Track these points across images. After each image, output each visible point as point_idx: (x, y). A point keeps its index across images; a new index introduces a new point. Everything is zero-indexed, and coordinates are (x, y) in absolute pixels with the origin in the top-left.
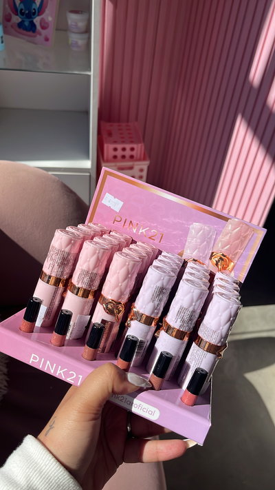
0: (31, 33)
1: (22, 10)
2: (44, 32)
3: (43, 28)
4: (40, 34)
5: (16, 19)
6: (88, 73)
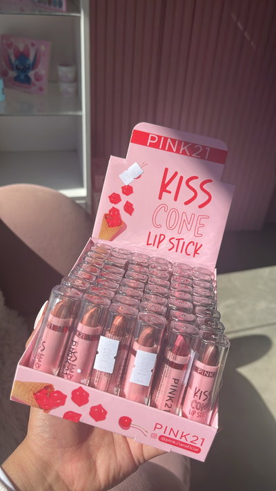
0: (26, 85)
1: (17, 66)
2: (38, 84)
3: (38, 80)
4: (35, 85)
5: (13, 74)
6: (79, 113)
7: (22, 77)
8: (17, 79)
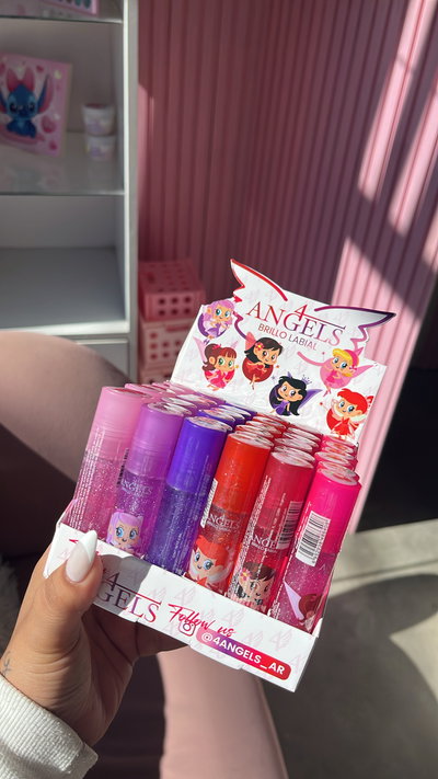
0: (28, 138)
1: (12, 105)
2: (48, 136)
3: (48, 130)
4: (42, 139)
5: (5, 118)
6: (119, 193)
7: (21, 124)
8: (11, 127)
